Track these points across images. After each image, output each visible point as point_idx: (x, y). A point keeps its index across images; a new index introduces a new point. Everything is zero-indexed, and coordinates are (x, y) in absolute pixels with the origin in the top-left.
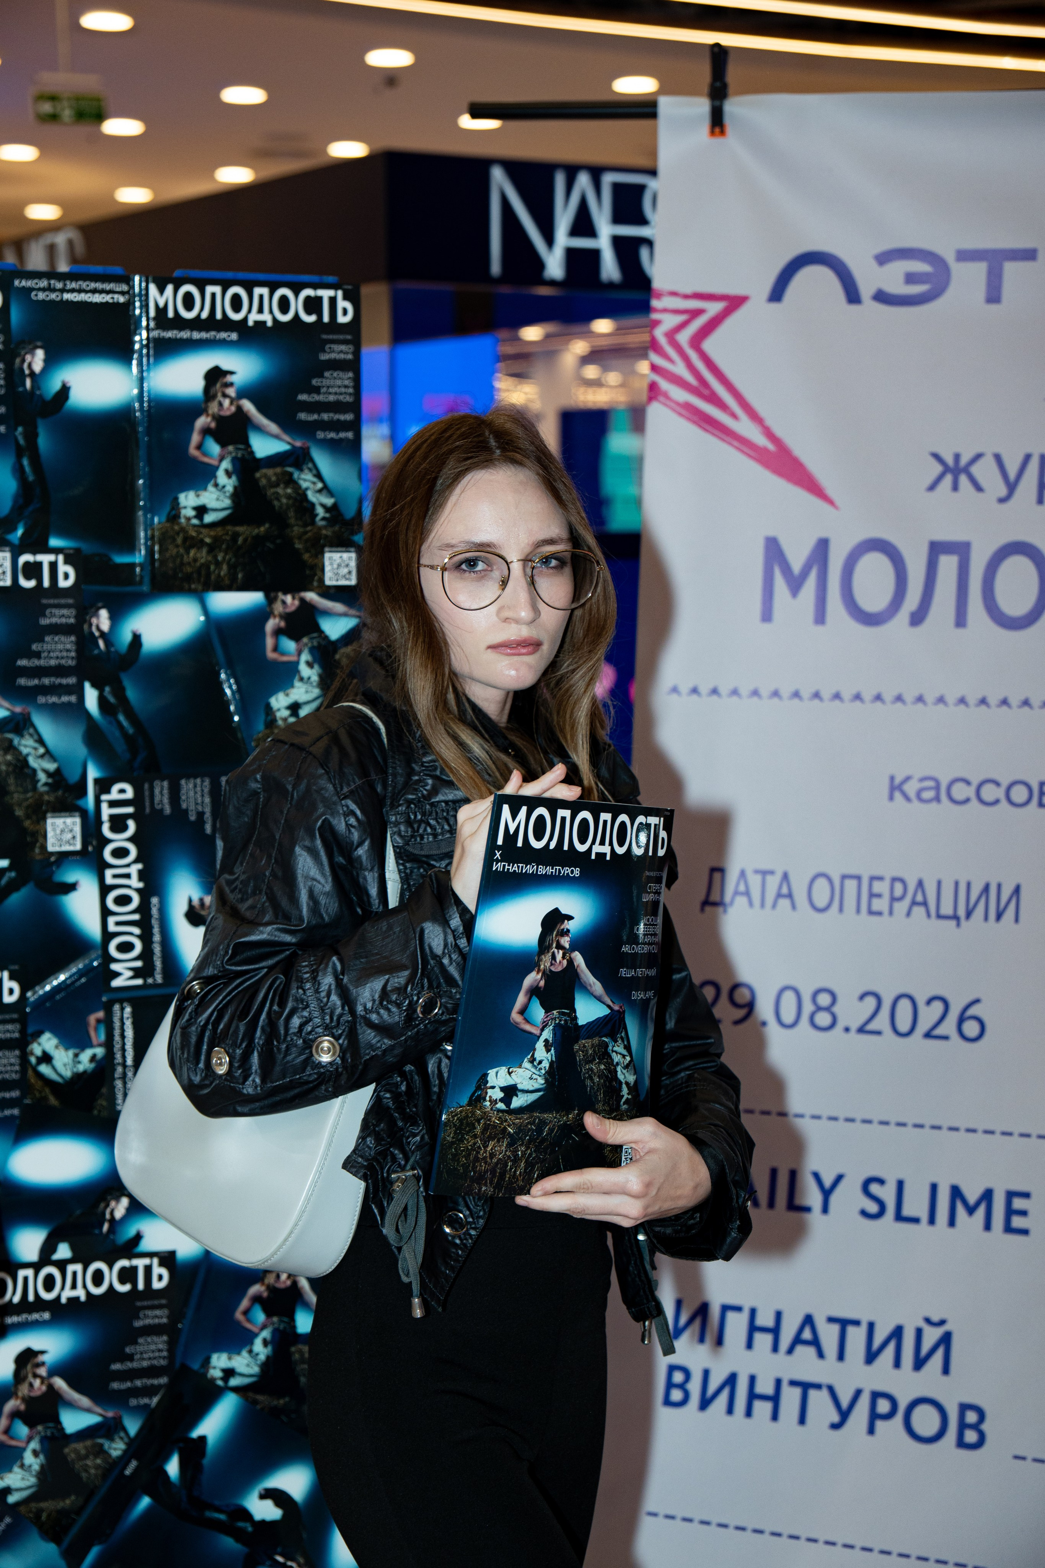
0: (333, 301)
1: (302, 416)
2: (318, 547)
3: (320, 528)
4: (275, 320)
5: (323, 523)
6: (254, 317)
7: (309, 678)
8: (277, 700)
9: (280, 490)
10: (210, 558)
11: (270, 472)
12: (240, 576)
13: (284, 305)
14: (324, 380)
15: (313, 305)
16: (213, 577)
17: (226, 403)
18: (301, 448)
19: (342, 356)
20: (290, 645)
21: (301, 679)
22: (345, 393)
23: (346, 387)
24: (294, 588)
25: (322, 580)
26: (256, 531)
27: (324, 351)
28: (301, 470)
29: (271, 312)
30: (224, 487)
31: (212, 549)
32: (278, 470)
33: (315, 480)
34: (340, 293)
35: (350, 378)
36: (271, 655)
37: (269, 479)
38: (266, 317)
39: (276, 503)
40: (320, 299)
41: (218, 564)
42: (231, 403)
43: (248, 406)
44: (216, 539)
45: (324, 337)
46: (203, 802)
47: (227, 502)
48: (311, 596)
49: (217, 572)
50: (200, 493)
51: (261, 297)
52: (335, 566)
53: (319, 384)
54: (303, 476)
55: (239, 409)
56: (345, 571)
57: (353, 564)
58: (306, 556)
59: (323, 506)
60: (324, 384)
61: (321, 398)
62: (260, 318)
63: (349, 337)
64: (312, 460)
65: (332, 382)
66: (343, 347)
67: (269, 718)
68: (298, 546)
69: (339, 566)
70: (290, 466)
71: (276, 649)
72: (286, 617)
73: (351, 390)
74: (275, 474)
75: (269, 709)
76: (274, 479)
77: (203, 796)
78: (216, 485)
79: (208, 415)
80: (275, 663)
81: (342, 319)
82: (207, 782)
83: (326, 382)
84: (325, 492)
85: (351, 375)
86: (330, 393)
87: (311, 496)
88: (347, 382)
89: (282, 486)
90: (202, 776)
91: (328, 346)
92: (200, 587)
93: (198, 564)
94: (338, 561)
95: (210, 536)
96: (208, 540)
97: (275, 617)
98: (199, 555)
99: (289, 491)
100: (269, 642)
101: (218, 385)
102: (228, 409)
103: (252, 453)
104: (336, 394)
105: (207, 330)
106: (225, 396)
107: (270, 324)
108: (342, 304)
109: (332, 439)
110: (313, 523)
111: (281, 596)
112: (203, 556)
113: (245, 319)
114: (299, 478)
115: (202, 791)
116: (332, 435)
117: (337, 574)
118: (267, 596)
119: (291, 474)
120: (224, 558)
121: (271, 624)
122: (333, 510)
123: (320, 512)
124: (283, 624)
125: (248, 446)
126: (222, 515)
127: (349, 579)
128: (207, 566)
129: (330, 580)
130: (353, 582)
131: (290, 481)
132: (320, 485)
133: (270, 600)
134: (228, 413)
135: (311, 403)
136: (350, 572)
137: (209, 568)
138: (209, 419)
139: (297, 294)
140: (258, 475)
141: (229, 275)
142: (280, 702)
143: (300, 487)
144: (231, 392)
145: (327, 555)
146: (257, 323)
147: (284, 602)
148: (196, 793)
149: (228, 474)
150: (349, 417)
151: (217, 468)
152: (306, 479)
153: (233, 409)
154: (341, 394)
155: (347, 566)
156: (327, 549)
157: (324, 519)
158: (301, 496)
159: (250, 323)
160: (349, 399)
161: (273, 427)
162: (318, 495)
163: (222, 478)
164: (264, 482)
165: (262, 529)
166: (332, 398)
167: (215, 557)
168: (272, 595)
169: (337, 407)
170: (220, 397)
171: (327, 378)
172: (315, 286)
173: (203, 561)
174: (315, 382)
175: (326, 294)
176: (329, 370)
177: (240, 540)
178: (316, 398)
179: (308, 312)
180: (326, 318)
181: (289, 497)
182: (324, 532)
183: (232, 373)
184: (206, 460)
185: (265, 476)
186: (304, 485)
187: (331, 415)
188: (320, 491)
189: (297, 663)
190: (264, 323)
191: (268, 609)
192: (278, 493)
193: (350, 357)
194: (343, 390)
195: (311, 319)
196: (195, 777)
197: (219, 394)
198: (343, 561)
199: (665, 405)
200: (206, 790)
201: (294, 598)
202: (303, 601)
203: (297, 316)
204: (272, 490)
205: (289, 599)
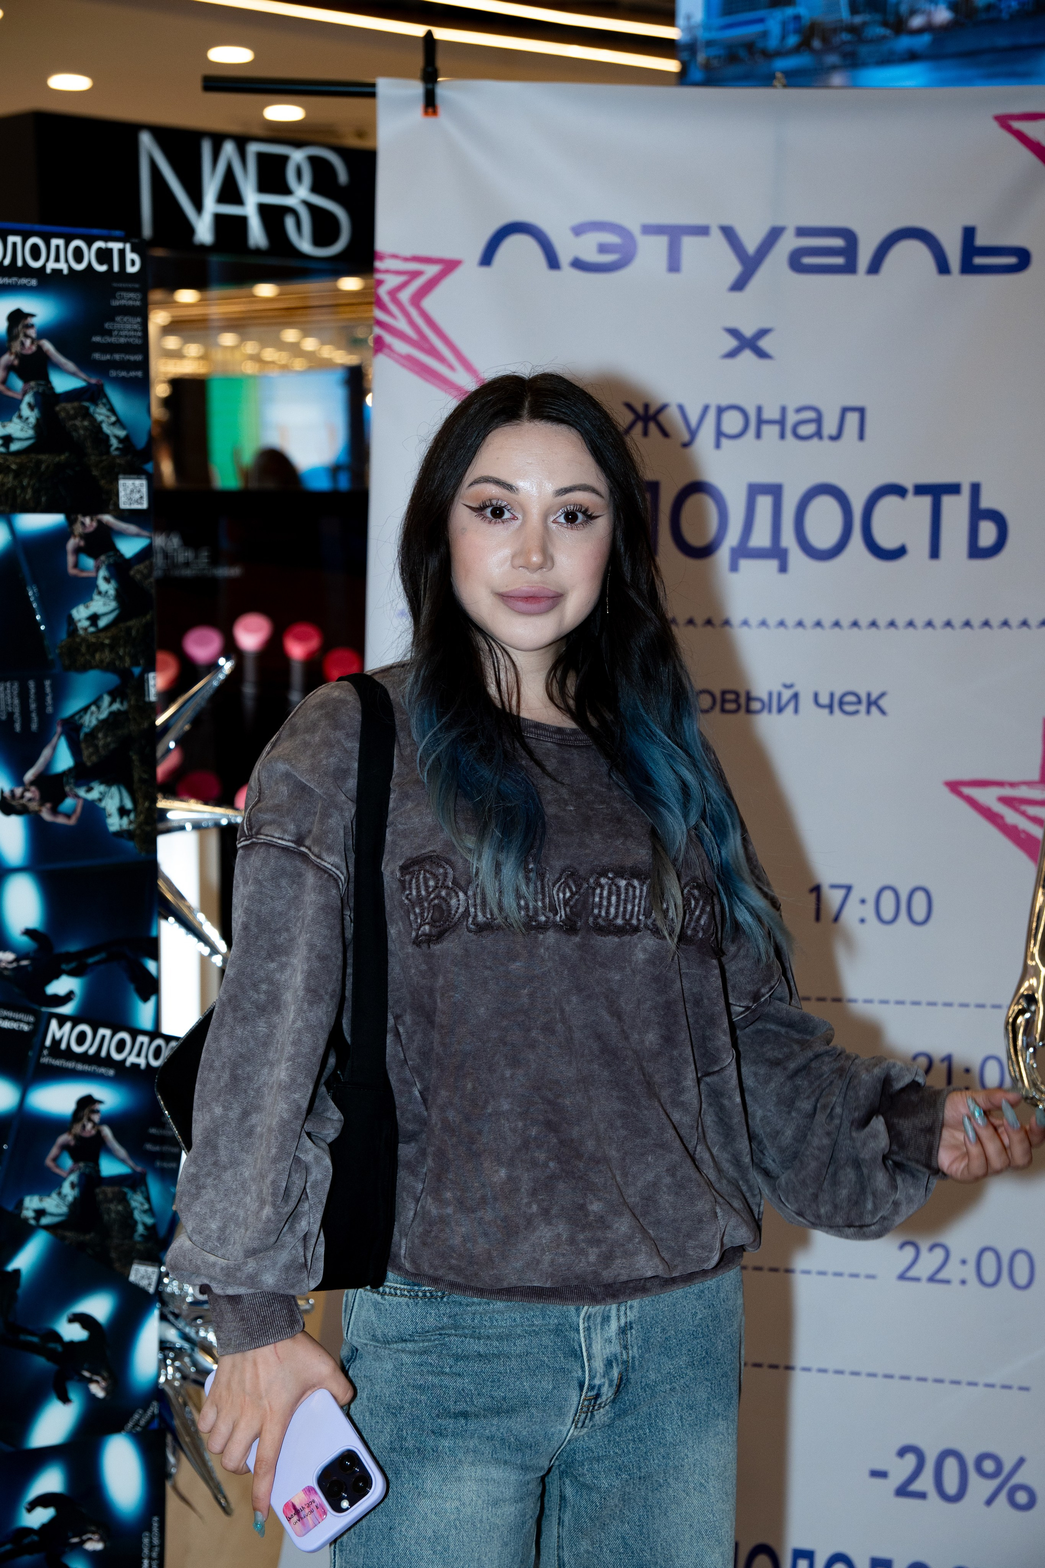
0: (122, 252)
1: (97, 356)
2: (113, 474)
3: (115, 457)
4: (70, 268)
5: (116, 453)
6: (51, 266)
7: (106, 592)
8: (78, 612)
9: (78, 423)
10: (16, 483)
11: (69, 406)
12: (43, 499)
13: (78, 255)
14: (115, 324)
15: (104, 256)
16: (19, 500)
17: (28, 342)
18: (95, 385)
19: (131, 303)
20: (89, 562)
21: (100, 593)
22: (135, 336)
23: (135, 330)
24: (92, 512)
25: (117, 504)
26: (57, 459)
27: (115, 298)
28: (96, 405)
29: (67, 261)
30: (27, 419)
31: (18, 474)
32: (76, 404)
33: (109, 413)
34: (128, 247)
35: (138, 323)
36: (72, 571)
37: (68, 413)
38: (62, 266)
39: (74, 434)
40: (110, 251)
41: (24, 489)
42: (32, 343)
43: (47, 346)
44: (21, 466)
45: (115, 285)
46: (12, 704)
47: (30, 433)
48: (107, 518)
49: (22, 496)
50: (6, 423)
51: (58, 247)
52: (128, 492)
53: (111, 328)
54: (98, 410)
55: (40, 348)
56: (137, 496)
57: (144, 490)
58: (103, 482)
59: (117, 437)
60: (115, 327)
61: (113, 340)
62: (57, 266)
63: (137, 286)
64: (105, 396)
65: (122, 326)
66: (132, 295)
67: (71, 628)
68: (95, 473)
69: (132, 491)
70: (87, 400)
71: (76, 565)
72: (85, 537)
73: (139, 334)
74: (73, 408)
75: (71, 621)
76: (72, 412)
77: (12, 698)
78: (20, 417)
79: (11, 353)
80: (76, 578)
81: (130, 270)
82: (16, 686)
83: (117, 326)
84: (118, 425)
85: (139, 320)
86: (121, 336)
87: (106, 429)
88: (136, 327)
89: (79, 419)
90: (12, 679)
91: (118, 294)
92: (8, 509)
93: (5, 488)
94: (131, 487)
95: (16, 463)
96: (14, 467)
97: (75, 536)
98: (5, 480)
99: (86, 423)
100: (71, 559)
101: (20, 327)
102: (30, 348)
103: (52, 388)
104: (126, 336)
105: (10, 276)
106: (27, 336)
107: (66, 272)
108: (130, 256)
109: (123, 377)
110: (108, 452)
111: (80, 518)
112: (10, 481)
113: (44, 267)
114: (94, 413)
115: (12, 693)
116: (123, 374)
117: (130, 499)
118: (68, 518)
119: (87, 409)
120: (29, 484)
121: (72, 543)
122: (126, 441)
123: (114, 443)
124: (82, 543)
125: (48, 382)
126: (26, 444)
127: (141, 504)
128: (13, 489)
129: (124, 504)
130: (144, 505)
131: (87, 414)
132: (113, 419)
133: (71, 521)
134: (29, 352)
135: (104, 344)
136: (141, 497)
137: (15, 492)
138: (12, 357)
139: (89, 246)
140: (57, 408)
141: (27, 227)
142: (80, 614)
143: (95, 420)
144: (32, 333)
145: (122, 482)
146: (54, 271)
147: (83, 524)
148: (6, 695)
149: (31, 407)
150: (139, 358)
151: (20, 401)
152: (101, 414)
153: (34, 348)
154: (130, 337)
155: (139, 491)
156: (120, 476)
157: (117, 449)
158: (97, 428)
159: (48, 271)
160: (138, 341)
161: (70, 366)
162: (112, 427)
163: (25, 411)
164: (63, 415)
165: (63, 457)
166: (122, 340)
167: (21, 482)
168: (73, 517)
169: (127, 348)
170: (22, 338)
171: (118, 323)
172: (106, 239)
173: (9, 485)
174: (107, 325)
175: (116, 246)
176: (119, 314)
177: (43, 467)
178: (108, 340)
179: (100, 262)
180: (116, 268)
181: (85, 428)
182: (118, 461)
183: (32, 316)
184: (10, 394)
185: (64, 409)
186: (100, 418)
187: (122, 356)
188: (114, 424)
189: (96, 578)
190: (61, 271)
191: (69, 530)
192: (75, 425)
193: (138, 303)
194: (132, 333)
195: (103, 268)
196: (6, 681)
197: (21, 335)
198: (136, 487)
199: (389, 356)
200: (16, 692)
201: (92, 520)
202: (100, 522)
203: (90, 265)
204: (71, 423)
205: (87, 520)
